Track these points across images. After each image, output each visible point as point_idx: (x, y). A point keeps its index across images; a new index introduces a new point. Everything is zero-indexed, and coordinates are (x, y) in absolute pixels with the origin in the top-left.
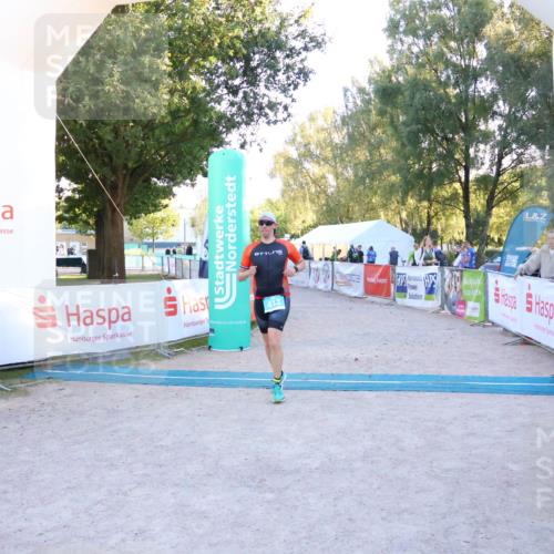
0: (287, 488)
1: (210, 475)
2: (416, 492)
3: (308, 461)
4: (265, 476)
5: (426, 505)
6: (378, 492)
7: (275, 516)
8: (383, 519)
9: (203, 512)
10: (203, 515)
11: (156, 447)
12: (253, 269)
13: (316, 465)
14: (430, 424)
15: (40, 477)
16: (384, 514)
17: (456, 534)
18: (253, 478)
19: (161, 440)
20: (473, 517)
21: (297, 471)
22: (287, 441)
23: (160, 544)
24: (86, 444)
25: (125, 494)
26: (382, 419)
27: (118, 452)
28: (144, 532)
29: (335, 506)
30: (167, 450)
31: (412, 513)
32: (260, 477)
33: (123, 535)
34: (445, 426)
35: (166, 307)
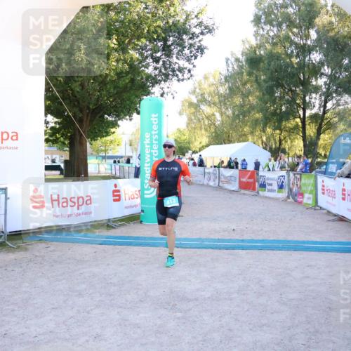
0: (190, 309)
1: (141, 301)
2: (272, 313)
3: (203, 293)
4: (176, 302)
5: (277, 321)
6: (247, 313)
7: (183, 327)
8: (251, 330)
10: (138, 326)
11: (108, 283)
13: (207, 296)
15: (35, 301)
16: (251, 326)
17: (296, 339)
18: (168, 303)
19: (111, 279)
20: (307, 329)
21: (197, 299)
22: (190, 281)
23: (110, 344)
24: (64, 281)
25: (88, 313)
27: (84, 286)
28: (100, 336)
29: (220, 321)
30: (115, 286)
31: (269, 326)
32: (173, 303)
33: (87, 338)
34: (290, 272)
35: (114, 196)
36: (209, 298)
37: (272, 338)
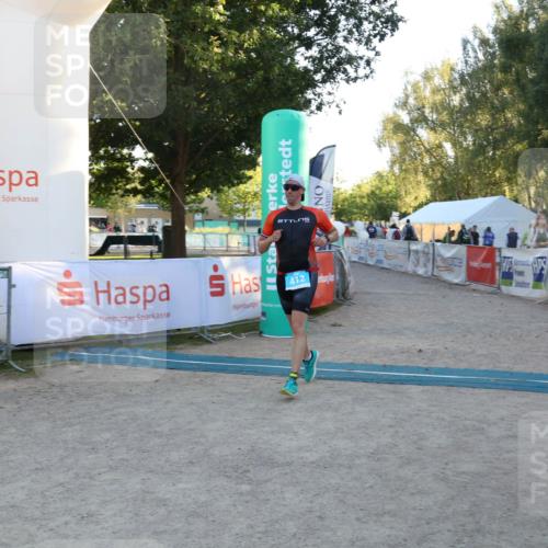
0: (266, 481)
1: (191, 463)
2: (413, 494)
3: (308, 454)
4: (250, 468)
5: (414, 509)
6: (368, 491)
7: (240, 508)
8: (358, 519)
9: (165, 500)
10: (163, 502)
11: (150, 433)
12: (277, 234)
13: (311, 459)
15: (12, 457)
16: (361, 514)
17: (434, 541)
18: (236, 468)
19: (159, 426)
20: (463, 525)
21: (289, 464)
22: (295, 433)
23: (102, 528)
24: (78, 427)
25: (91, 478)
26: (417, 415)
27: (107, 435)
28: (92, 516)
29: (311, 502)
30: (160, 437)
31: (395, 515)
32: (245, 467)
33: (68, 518)
34: (485, 426)
36: (313, 463)
37: (389, 536)
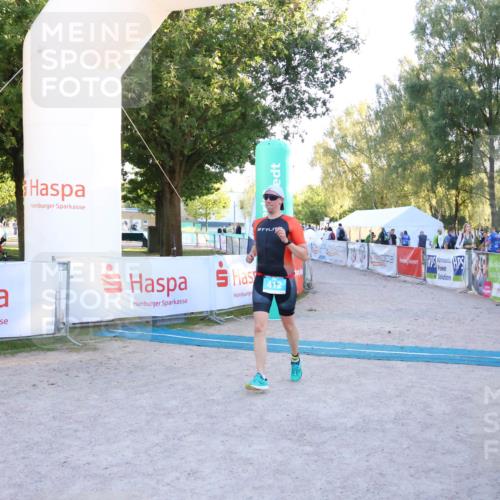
0: (325, 443)
1: (256, 427)
2: (444, 454)
4: (304, 432)
5: (451, 466)
6: (408, 452)
8: (412, 476)
9: (249, 459)
10: (248, 462)
13: (349, 426)
14: (456, 393)
15: (107, 420)
16: (412, 471)
18: (294, 432)
19: (212, 395)
20: (496, 480)
21: (334, 429)
22: (325, 402)
23: (210, 484)
24: (147, 395)
25: (180, 439)
27: (174, 403)
28: (196, 472)
29: (367, 461)
30: (218, 404)
31: (438, 472)
32: (300, 432)
33: (178, 475)
34: (470, 395)
35: (218, 278)
36: (352, 427)
37: (443, 490)
